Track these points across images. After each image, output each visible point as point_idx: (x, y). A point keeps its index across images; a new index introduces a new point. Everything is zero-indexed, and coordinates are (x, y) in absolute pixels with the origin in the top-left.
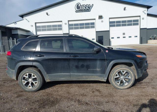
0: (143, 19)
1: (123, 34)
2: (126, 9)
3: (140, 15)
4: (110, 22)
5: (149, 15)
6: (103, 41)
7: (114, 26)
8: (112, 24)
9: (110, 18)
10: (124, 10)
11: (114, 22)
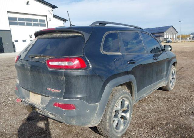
0: (50, 19)
1: (30, 36)
2: (29, 3)
3: (46, 15)
4: (10, 19)
5: (55, 16)
6: (2, 44)
7: (16, 24)
8: (13, 21)
9: (8, 12)
10: (27, 4)
11: (15, 19)
